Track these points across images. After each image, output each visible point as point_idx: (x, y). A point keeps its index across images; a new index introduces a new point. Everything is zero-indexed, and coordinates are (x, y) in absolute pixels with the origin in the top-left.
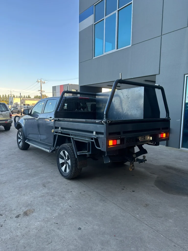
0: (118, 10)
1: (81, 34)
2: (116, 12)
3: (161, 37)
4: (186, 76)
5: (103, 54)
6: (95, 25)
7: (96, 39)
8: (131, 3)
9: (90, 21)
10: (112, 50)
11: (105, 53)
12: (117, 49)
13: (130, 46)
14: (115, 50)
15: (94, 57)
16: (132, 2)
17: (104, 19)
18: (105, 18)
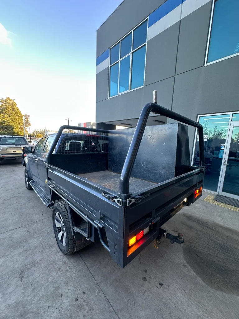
0: (132, 52)
1: (98, 76)
2: (130, 54)
3: (175, 77)
4: (199, 116)
5: (117, 94)
6: (110, 67)
7: (111, 82)
8: (145, 45)
9: (106, 63)
10: (125, 91)
11: (120, 94)
12: (131, 89)
13: (143, 86)
14: (129, 91)
15: (110, 97)
16: (146, 43)
17: (118, 62)
18: (120, 60)
